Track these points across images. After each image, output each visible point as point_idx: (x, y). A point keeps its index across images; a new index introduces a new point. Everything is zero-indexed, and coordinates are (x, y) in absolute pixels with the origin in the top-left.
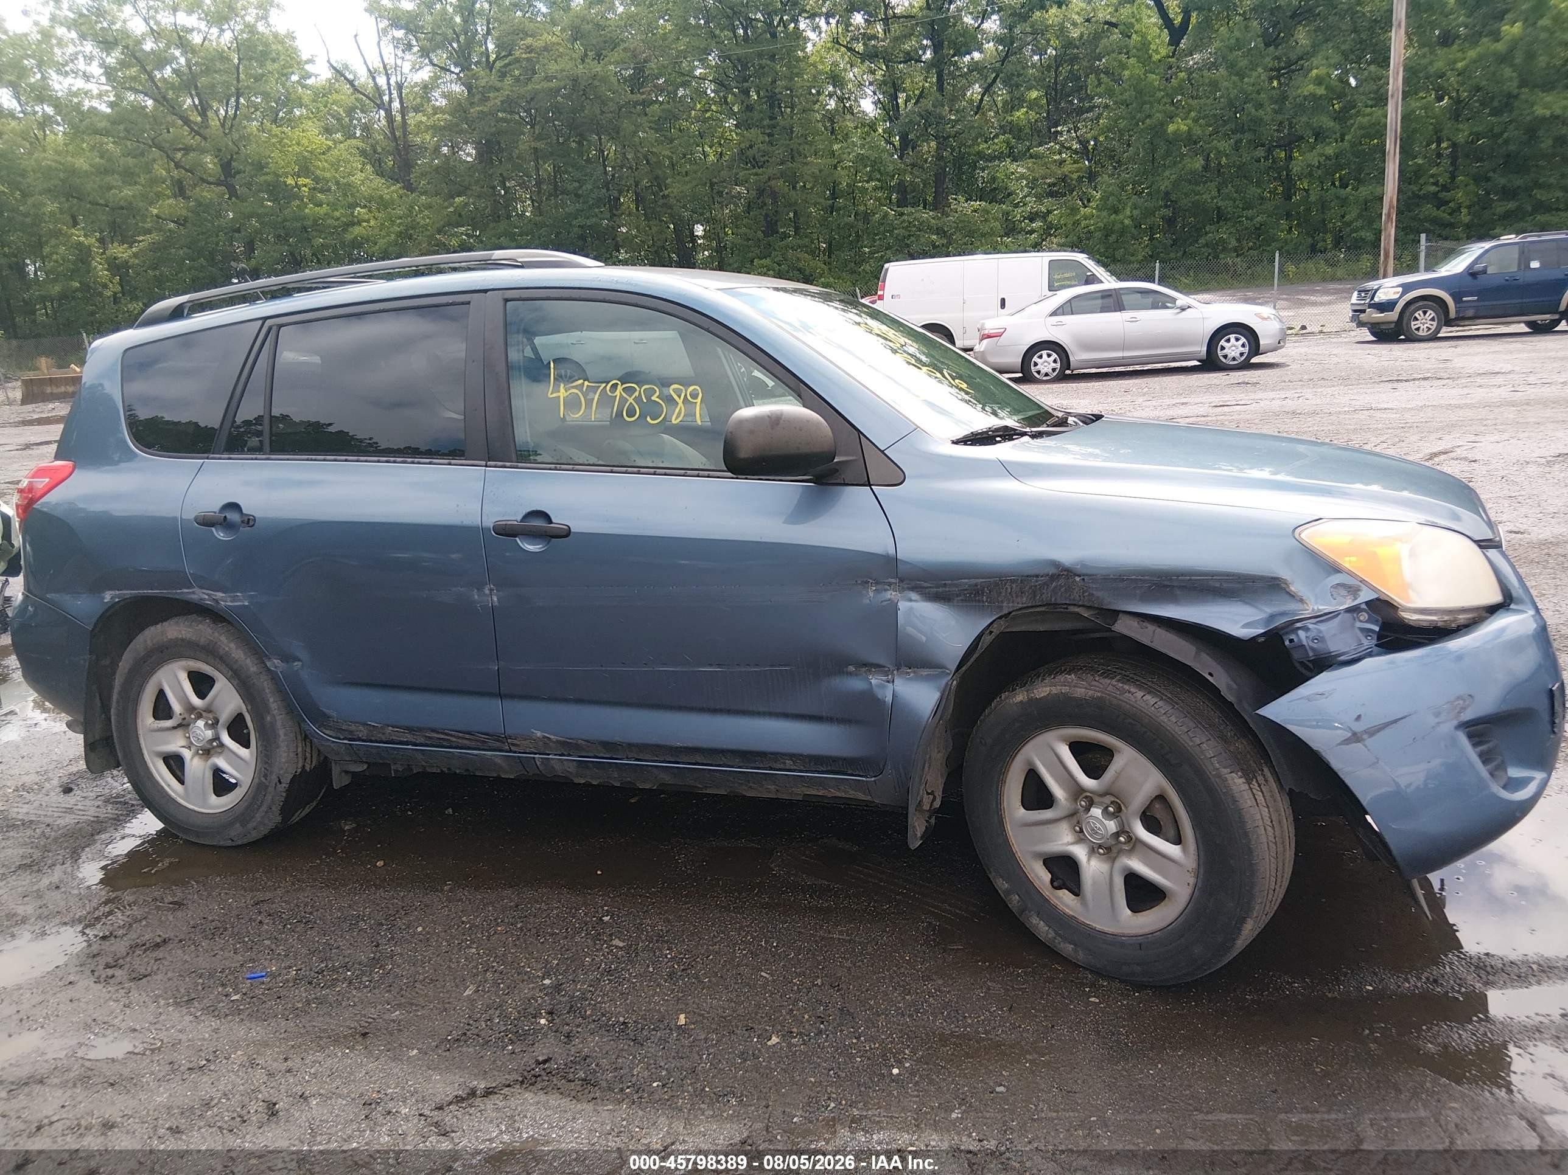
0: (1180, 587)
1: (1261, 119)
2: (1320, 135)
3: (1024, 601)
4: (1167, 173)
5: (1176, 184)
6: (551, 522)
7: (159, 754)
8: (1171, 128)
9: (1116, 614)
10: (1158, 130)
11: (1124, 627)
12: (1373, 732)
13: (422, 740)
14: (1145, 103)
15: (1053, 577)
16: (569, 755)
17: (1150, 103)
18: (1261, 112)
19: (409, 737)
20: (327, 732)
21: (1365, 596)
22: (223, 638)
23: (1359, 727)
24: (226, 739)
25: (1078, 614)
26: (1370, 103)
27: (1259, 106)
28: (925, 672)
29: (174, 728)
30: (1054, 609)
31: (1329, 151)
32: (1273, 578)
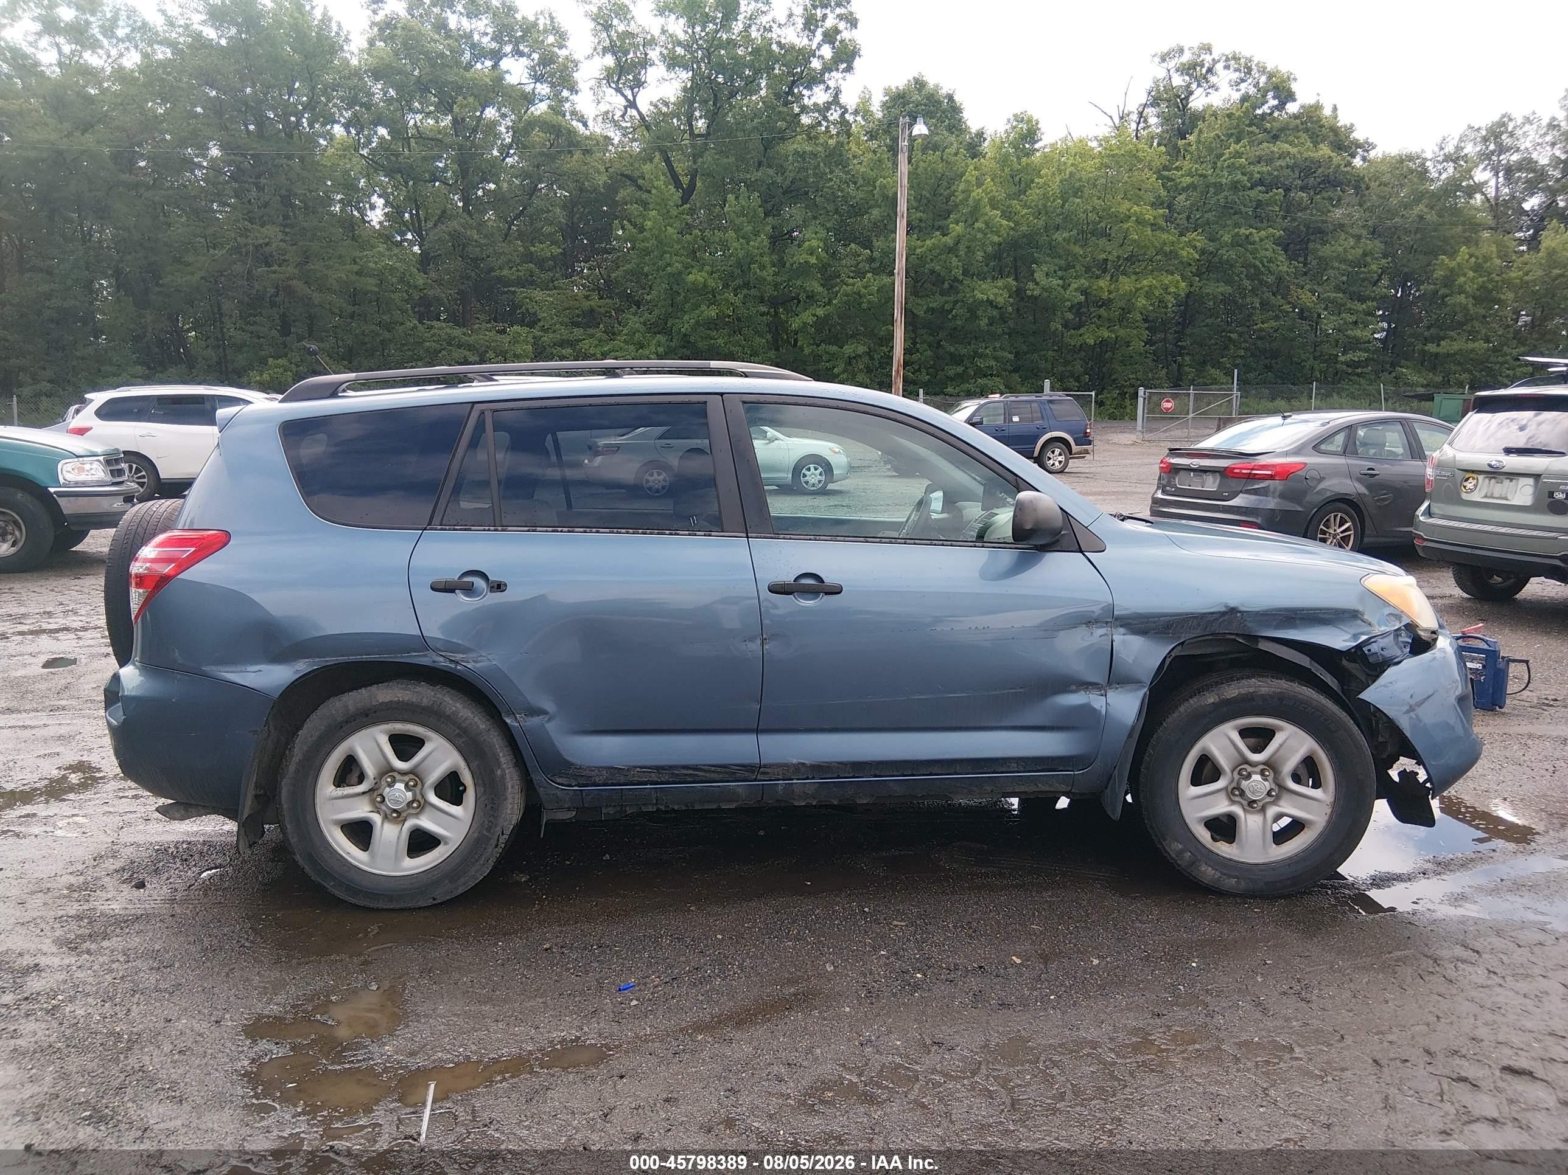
0: (1301, 619)
1: (765, 280)
2: (811, 297)
3: (1198, 632)
4: (686, 317)
5: (694, 328)
6: (823, 582)
7: (336, 822)
8: (691, 278)
9: (1256, 638)
10: (677, 277)
11: (1263, 646)
12: (1420, 704)
13: (666, 778)
14: (666, 252)
15: (1223, 614)
16: (813, 778)
17: (669, 252)
18: (765, 273)
19: (654, 777)
20: (559, 780)
21: (1405, 621)
22: (447, 699)
23: (1412, 702)
24: (433, 798)
25: (1235, 640)
26: (852, 275)
27: (763, 267)
28: (1129, 687)
29: (364, 793)
30: (1217, 638)
31: (820, 312)
32: (1354, 611)
